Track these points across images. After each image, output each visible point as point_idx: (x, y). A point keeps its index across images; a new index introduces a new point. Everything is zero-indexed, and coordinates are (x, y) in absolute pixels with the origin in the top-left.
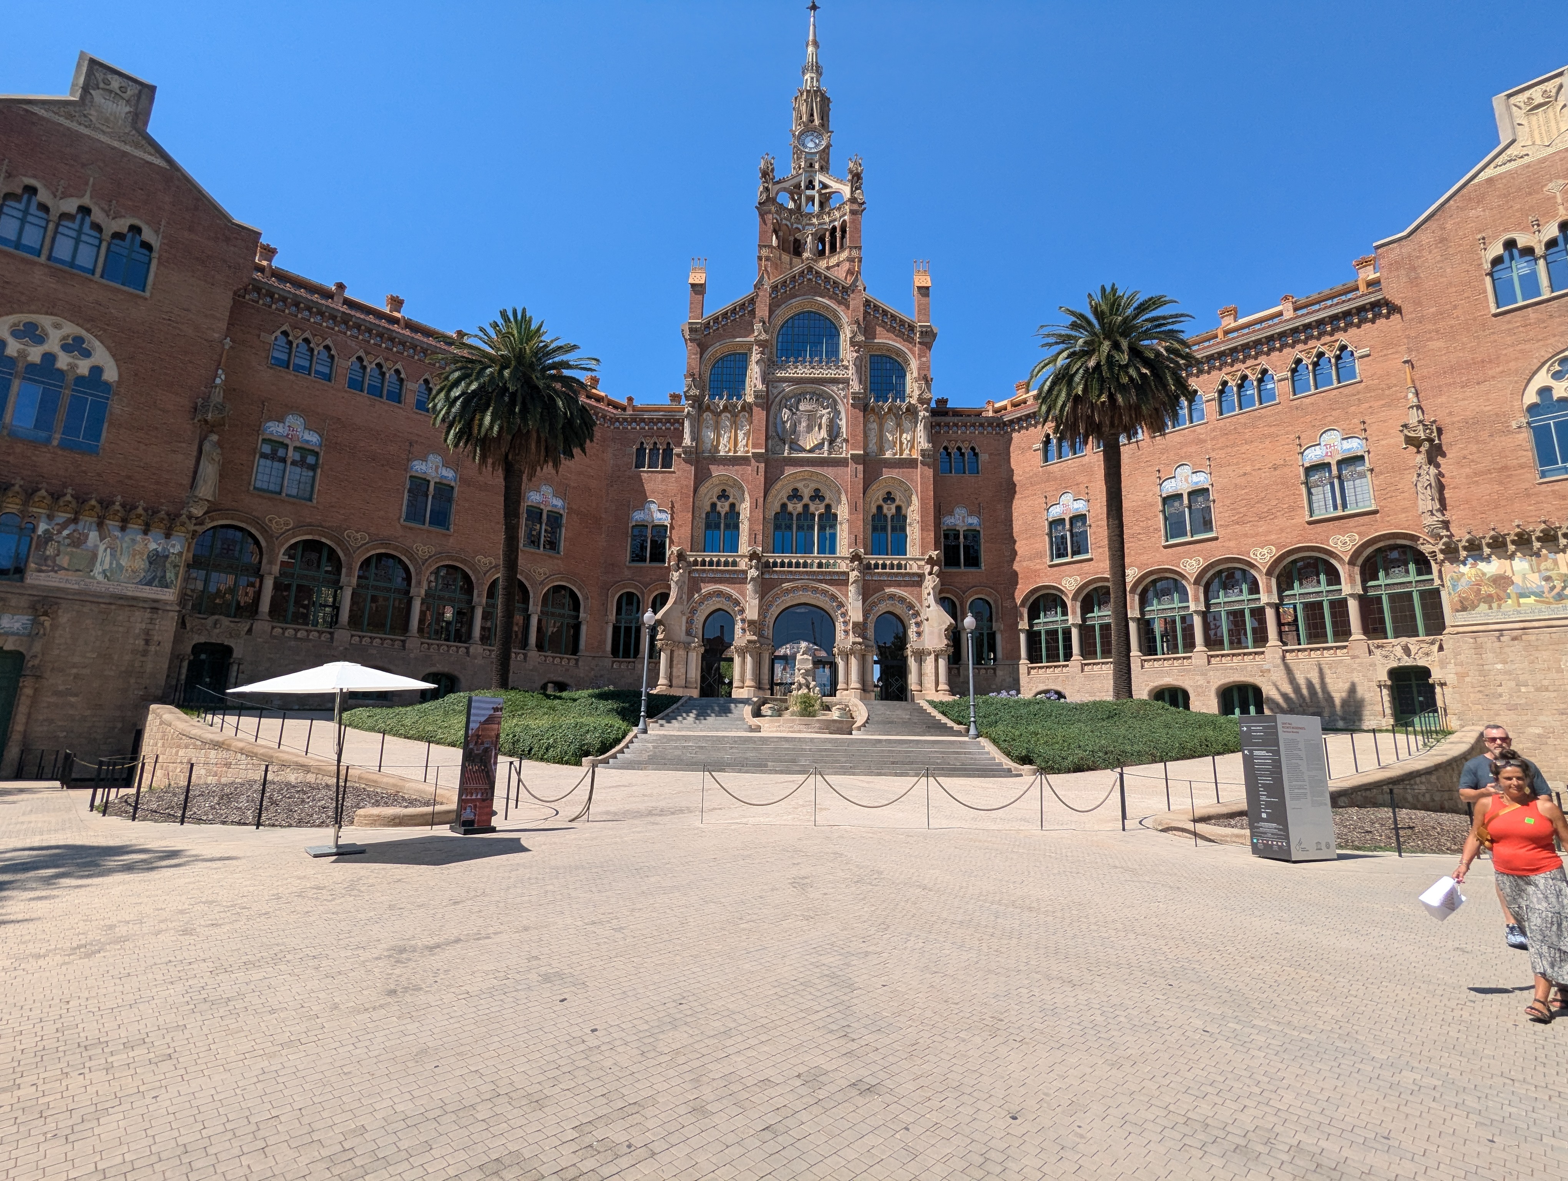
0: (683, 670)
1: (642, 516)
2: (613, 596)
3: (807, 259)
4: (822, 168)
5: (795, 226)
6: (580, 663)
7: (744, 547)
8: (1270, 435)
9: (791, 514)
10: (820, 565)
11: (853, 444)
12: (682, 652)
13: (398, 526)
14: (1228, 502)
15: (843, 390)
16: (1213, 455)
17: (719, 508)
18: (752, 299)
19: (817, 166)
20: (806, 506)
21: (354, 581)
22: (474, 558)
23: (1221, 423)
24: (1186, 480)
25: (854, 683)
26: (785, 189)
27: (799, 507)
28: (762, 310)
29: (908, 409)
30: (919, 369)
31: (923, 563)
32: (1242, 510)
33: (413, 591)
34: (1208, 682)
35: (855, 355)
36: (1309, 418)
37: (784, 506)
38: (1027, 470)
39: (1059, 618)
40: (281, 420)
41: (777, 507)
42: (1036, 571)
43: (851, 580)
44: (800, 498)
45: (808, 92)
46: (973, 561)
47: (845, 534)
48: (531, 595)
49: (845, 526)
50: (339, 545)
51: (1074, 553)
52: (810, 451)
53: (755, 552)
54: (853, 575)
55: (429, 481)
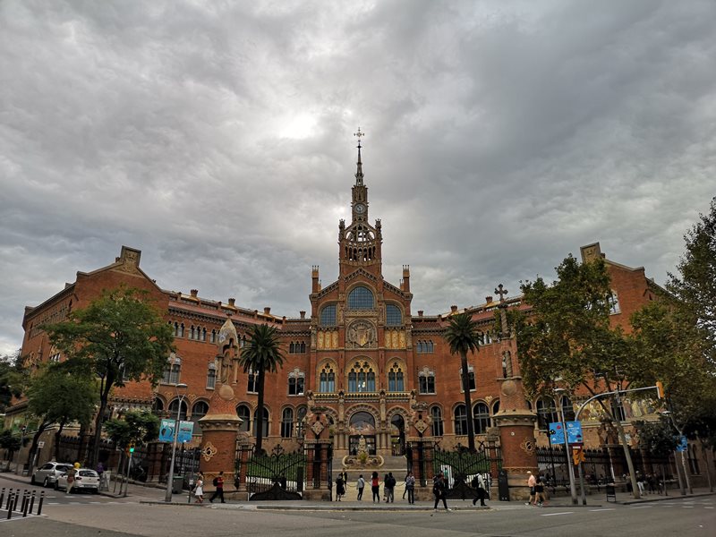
1: (293, 374)
2: (282, 410)
3: (360, 266)
5: (354, 248)
7: (337, 389)
9: (355, 373)
10: (368, 396)
11: (380, 344)
13: (205, 390)
15: (376, 320)
17: (326, 372)
18: (338, 283)
20: (362, 370)
21: (191, 414)
25: (383, 446)
26: (349, 231)
27: (359, 371)
28: (342, 288)
29: (402, 328)
30: (406, 312)
31: (409, 394)
35: (380, 306)
37: (353, 370)
41: (350, 371)
42: (457, 395)
44: (359, 367)
45: (358, 187)
47: (378, 382)
49: (378, 379)
52: (363, 347)
53: (341, 392)
54: (382, 400)
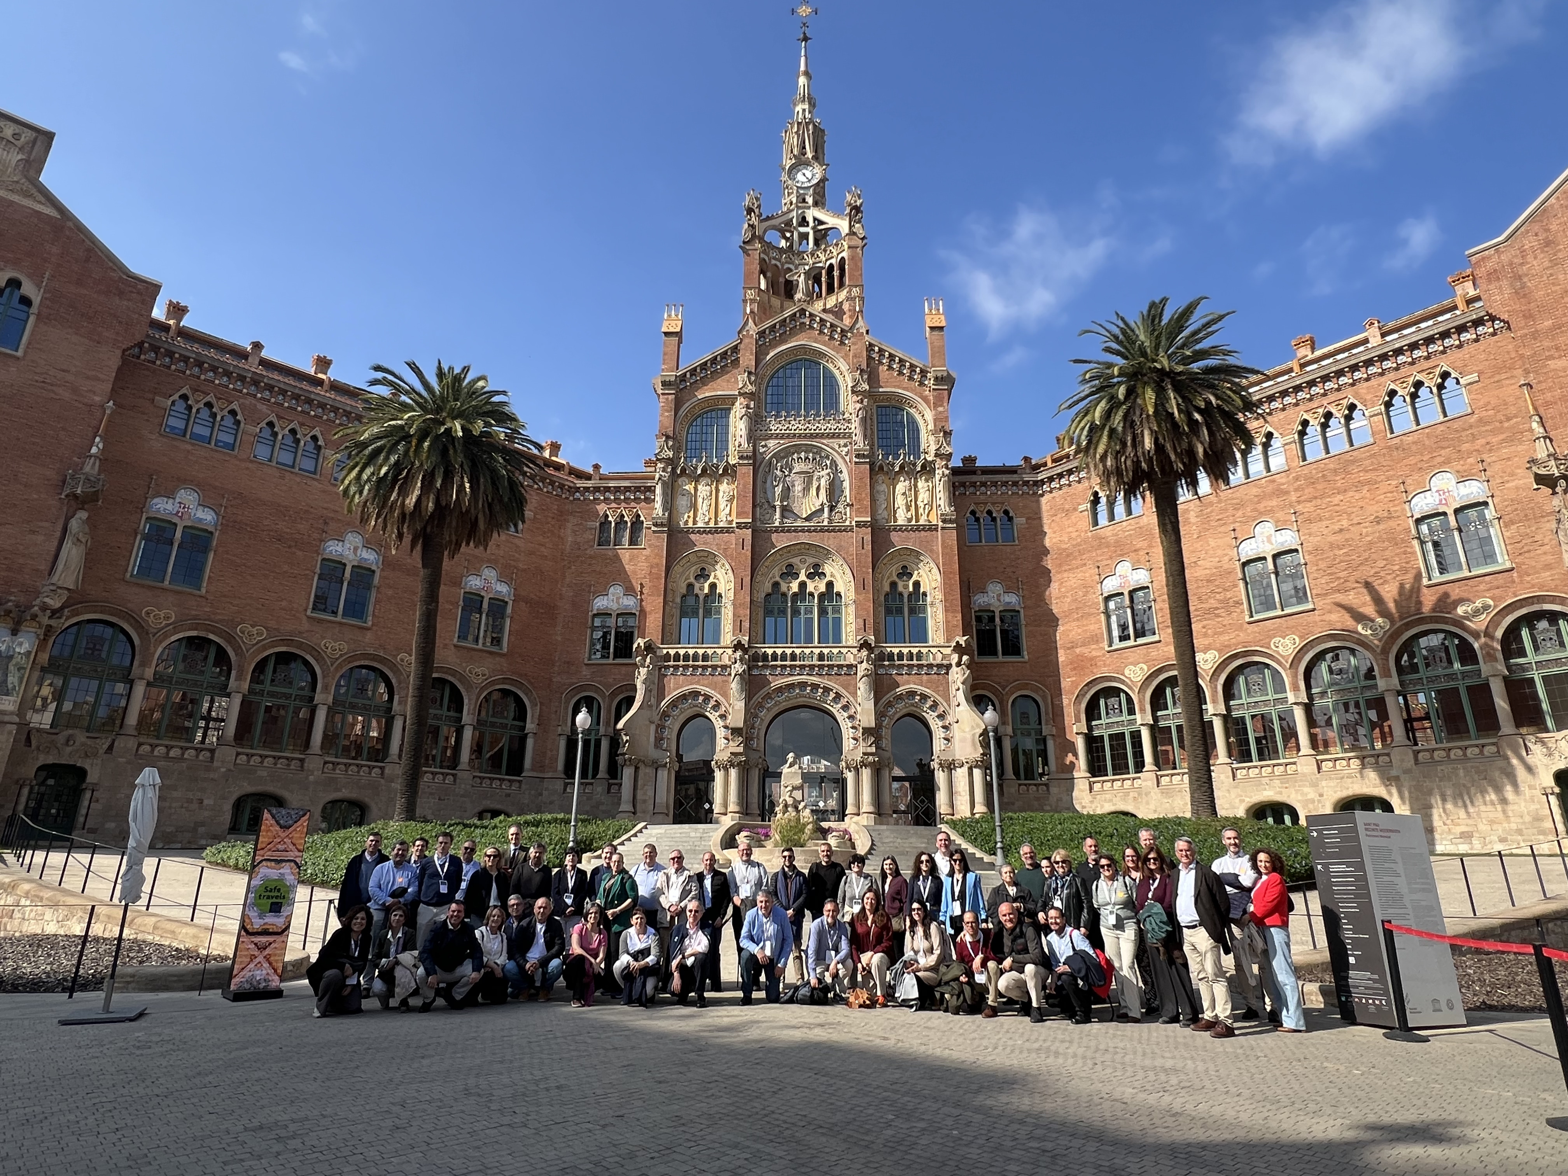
0: (651, 793)
1: (605, 602)
2: (567, 702)
3: (799, 301)
4: (816, 204)
5: (786, 266)
6: (524, 786)
7: (728, 637)
8: (1368, 482)
9: (784, 595)
10: (821, 657)
11: (857, 510)
12: (650, 771)
13: (305, 618)
14: (1322, 565)
15: (845, 446)
16: (1299, 508)
17: (696, 591)
18: (736, 347)
19: (810, 200)
20: (803, 585)
21: (245, 686)
22: (395, 656)
23: (1306, 471)
24: (1269, 541)
25: (867, 805)
26: (774, 228)
27: (795, 587)
28: (747, 359)
29: (924, 467)
30: (935, 420)
31: (948, 651)
32: (1342, 575)
33: (318, 697)
34: (1321, 795)
35: (859, 406)
36: (1412, 460)
37: (776, 585)
38: (1074, 535)
39: (1125, 717)
40: (170, 495)
41: (768, 587)
42: (1092, 659)
43: (859, 674)
44: (796, 576)
45: (799, 124)
46: (1013, 647)
47: (852, 618)
48: (466, 701)
49: (852, 609)
50: (229, 642)
51: (1137, 636)
52: (807, 519)
53: (739, 642)
54: (862, 669)
55: (345, 565)
